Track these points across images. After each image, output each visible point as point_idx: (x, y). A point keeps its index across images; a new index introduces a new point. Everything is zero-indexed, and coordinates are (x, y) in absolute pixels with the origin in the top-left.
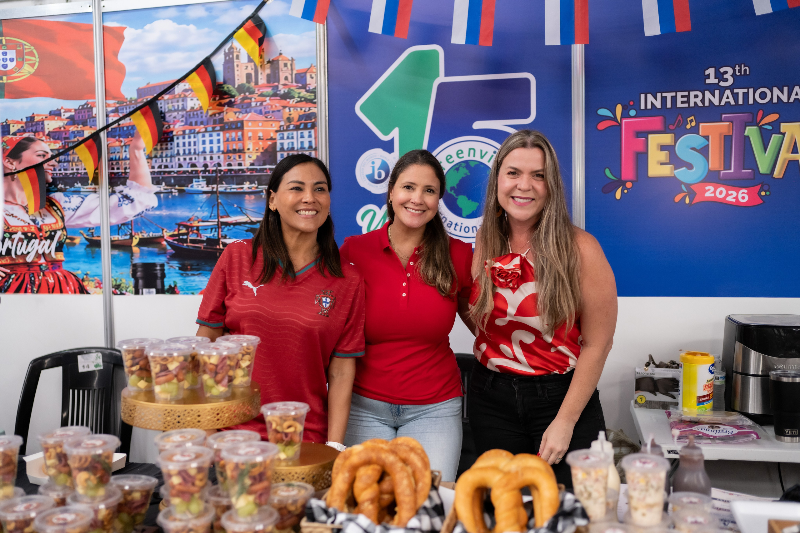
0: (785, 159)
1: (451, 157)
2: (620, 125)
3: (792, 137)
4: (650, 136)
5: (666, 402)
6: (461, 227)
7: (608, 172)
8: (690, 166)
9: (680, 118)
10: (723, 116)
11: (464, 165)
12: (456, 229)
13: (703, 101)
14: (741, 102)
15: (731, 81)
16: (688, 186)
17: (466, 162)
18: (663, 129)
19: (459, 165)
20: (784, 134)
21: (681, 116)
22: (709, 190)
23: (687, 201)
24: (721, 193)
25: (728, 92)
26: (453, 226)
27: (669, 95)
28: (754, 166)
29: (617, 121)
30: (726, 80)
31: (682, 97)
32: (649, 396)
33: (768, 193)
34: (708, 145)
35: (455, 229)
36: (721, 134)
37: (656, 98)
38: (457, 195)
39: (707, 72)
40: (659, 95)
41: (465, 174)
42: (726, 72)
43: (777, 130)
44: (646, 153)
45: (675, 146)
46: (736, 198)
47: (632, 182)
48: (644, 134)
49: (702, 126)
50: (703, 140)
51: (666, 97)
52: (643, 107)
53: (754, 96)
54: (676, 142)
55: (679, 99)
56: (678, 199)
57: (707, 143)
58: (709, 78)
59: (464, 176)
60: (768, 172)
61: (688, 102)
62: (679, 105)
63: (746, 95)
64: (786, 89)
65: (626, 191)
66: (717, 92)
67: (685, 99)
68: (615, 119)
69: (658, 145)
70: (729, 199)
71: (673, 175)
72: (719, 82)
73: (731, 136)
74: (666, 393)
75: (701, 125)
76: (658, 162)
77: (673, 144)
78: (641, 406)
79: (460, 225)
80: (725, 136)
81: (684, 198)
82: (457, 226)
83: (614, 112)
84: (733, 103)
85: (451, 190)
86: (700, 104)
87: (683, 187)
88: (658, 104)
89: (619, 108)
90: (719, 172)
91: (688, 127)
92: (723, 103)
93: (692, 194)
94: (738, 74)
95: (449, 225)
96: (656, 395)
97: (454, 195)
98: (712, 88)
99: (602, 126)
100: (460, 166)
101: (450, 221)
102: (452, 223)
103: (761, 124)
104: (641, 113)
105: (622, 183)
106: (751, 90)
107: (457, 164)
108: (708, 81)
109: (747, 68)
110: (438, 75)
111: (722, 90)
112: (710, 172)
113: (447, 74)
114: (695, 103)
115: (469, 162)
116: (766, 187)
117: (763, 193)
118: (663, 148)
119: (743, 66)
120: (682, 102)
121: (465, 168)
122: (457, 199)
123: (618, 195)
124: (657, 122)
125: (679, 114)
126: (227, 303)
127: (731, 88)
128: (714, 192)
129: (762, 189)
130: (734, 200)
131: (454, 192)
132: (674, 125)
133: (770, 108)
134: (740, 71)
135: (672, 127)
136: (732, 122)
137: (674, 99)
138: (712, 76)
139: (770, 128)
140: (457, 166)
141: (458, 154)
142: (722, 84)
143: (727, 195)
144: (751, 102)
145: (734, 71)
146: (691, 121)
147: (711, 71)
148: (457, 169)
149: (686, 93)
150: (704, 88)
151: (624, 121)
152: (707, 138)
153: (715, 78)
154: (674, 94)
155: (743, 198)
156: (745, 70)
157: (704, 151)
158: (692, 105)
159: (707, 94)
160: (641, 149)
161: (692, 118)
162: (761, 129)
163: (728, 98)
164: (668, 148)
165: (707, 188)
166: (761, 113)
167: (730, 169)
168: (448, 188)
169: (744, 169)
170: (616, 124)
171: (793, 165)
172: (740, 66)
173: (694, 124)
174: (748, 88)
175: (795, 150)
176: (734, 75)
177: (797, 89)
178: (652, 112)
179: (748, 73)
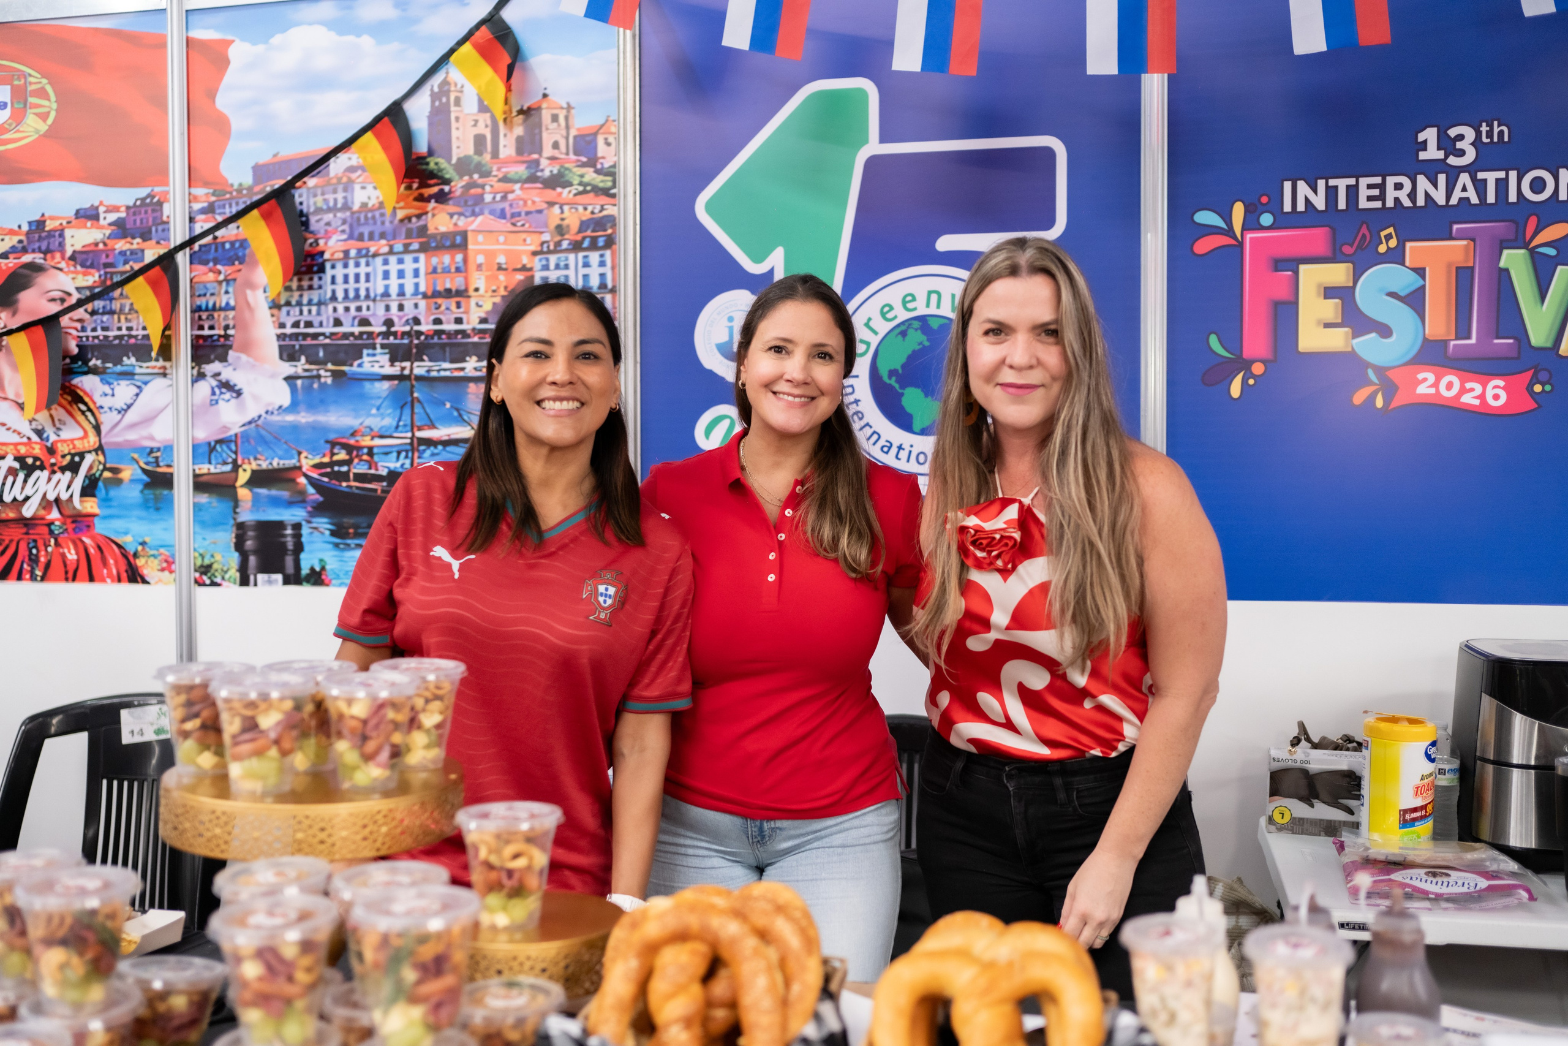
1: (891, 308)
2: (1241, 245)
4: (1303, 268)
5: (1335, 821)
6: (910, 452)
7: (1214, 341)
8: (1385, 331)
9: (1364, 230)
10: (1455, 227)
11: (916, 324)
12: (899, 456)
13: (1412, 196)
14: (1491, 198)
15: (1470, 155)
16: (1380, 371)
17: (922, 319)
18: (1329, 254)
19: (907, 324)
21: (1368, 228)
22: (1425, 380)
23: (1379, 402)
24: (1449, 386)
25: (1464, 178)
27: (1342, 184)
28: (1520, 333)
29: (1235, 237)
31: (1370, 187)
32: (1299, 809)
33: (1548, 388)
34: (1424, 287)
35: (897, 457)
36: (1449, 265)
37: (1315, 190)
38: (903, 387)
39: (1421, 137)
40: (1321, 183)
41: (920, 343)
42: (1461, 137)
44: (1295, 303)
45: (1353, 288)
46: (1482, 397)
47: (1263, 362)
48: (1290, 264)
49: (1411, 248)
50: (1413, 276)
51: (1336, 187)
52: (1287, 207)
53: (1519, 187)
54: (1355, 282)
55: (1364, 193)
56: (1359, 398)
57: (1421, 282)
58: (1425, 149)
59: (917, 347)
60: (1549, 344)
61: (1382, 197)
62: (1363, 204)
63: (1502, 185)
65: (1251, 382)
66: (1442, 178)
67: (1376, 192)
68: (1229, 232)
69: (1319, 286)
70: (1467, 399)
71: (1350, 349)
72: (1447, 157)
73: (1472, 269)
74: (1334, 803)
75: (1409, 245)
76: (1319, 322)
77: (1351, 284)
78: (1281, 828)
79: (908, 448)
80: (1459, 269)
81: (1372, 398)
82: (901, 451)
83: (1228, 218)
84: (1475, 200)
85: (890, 378)
86: (1407, 203)
87: (1371, 374)
88: (1319, 202)
89: (1238, 211)
90: (1445, 342)
91: (1382, 249)
92: (1454, 201)
93: (1390, 389)
94: (1485, 140)
95: (885, 449)
96: (1312, 806)
97: (897, 386)
98: (1432, 170)
99: (1203, 246)
100: (910, 326)
101: (887, 441)
102: (891, 445)
103: (1533, 244)
104: (1283, 221)
105: (1244, 365)
106: (1513, 175)
107: (903, 323)
108: (1423, 156)
109: (1505, 129)
110: (865, 141)
111: (1453, 174)
112: (1425, 340)
113: (884, 139)
114: (1397, 200)
115: (928, 318)
116: (1543, 376)
117: (1538, 388)
118: (1329, 292)
119: (1496, 123)
120: (1370, 198)
121: (919, 332)
122: (902, 394)
123: (1235, 390)
124: (1317, 238)
125: (1363, 223)
126: (398, 593)
127: (1471, 170)
128: (1436, 385)
129: (1535, 380)
130: (1477, 402)
131: (897, 381)
132: (1351, 245)
133: (1552, 210)
134: (1490, 134)
135: (1347, 250)
136: (1473, 240)
137: (1352, 191)
138: (1432, 144)
139: (1552, 252)
140: (903, 328)
141: (904, 303)
142: (1452, 161)
143: (1463, 391)
144: (1513, 197)
145: (1478, 134)
146: (1388, 237)
147: (1430, 135)
148: (904, 334)
149: (1378, 180)
150: (1415, 168)
151: (1249, 236)
152: (1420, 272)
153: (1439, 149)
154: (1352, 181)
155: (1496, 397)
156: (1501, 133)
157: (1415, 300)
158: (1390, 203)
159: (1421, 180)
160: (1282, 294)
161: (1391, 230)
162: (1533, 253)
163: (1464, 189)
164: (1342, 294)
165: (1420, 376)
166: (1532, 223)
167: (1469, 337)
168: (884, 373)
169: (1498, 338)
170: (1234, 242)
172: (1490, 125)
173: (1393, 243)
174: (1507, 171)
176: (1477, 143)
178: (1309, 217)
179: (1506, 138)
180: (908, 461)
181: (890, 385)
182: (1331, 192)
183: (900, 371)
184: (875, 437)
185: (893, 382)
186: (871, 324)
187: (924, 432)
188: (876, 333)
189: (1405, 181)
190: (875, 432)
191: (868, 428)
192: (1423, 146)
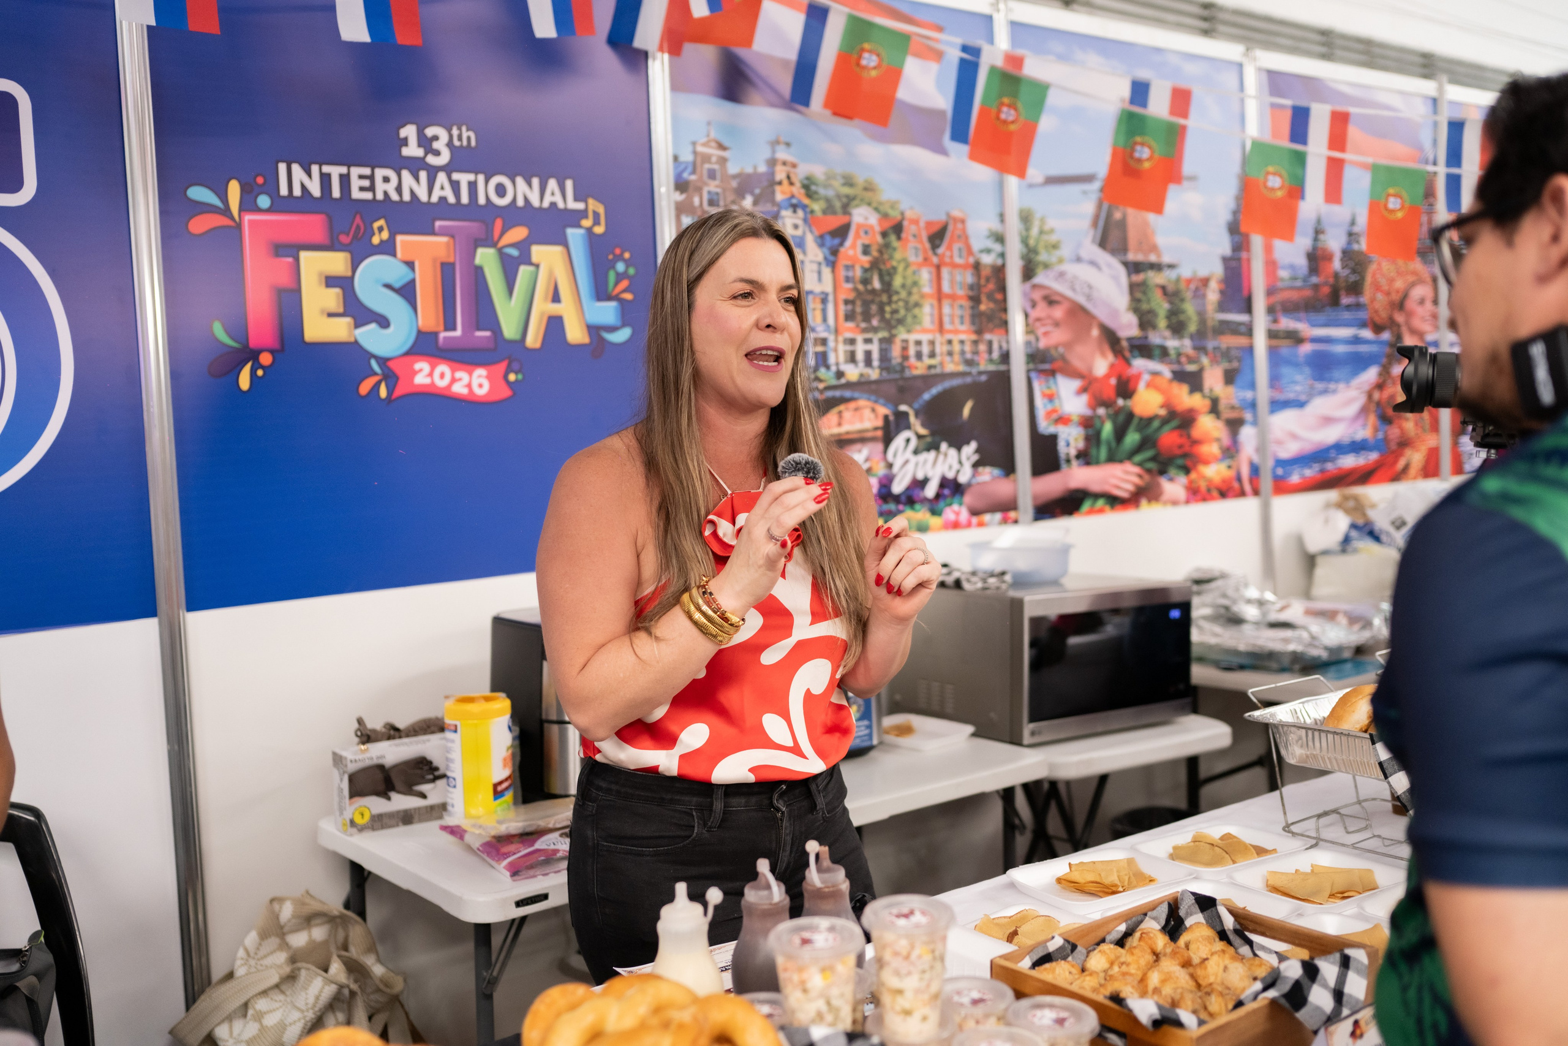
0: (542, 314)
2: (239, 226)
3: (551, 274)
4: (304, 255)
7: (218, 328)
8: (383, 322)
9: (358, 220)
10: (438, 224)
13: (399, 189)
14: (465, 199)
15: (444, 158)
16: (383, 361)
18: (327, 242)
20: (537, 266)
21: (362, 218)
22: (421, 370)
23: (383, 392)
24: (442, 376)
27: (335, 171)
28: (495, 326)
29: (232, 218)
30: (437, 153)
31: (361, 177)
33: (520, 377)
34: (413, 281)
36: (434, 260)
37: (309, 175)
39: (404, 132)
40: (315, 169)
42: (436, 138)
43: (526, 259)
44: (298, 291)
45: (352, 278)
46: (469, 386)
47: (272, 352)
48: (288, 250)
49: (402, 242)
50: (405, 269)
51: (329, 176)
52: (284, 191)
53: (487, 191)
54: (354, 271)
55: (356, 183)
56: (365, 388)
57: (410, 276)
58: (406, 145)
60: (518, 338)
61: (372, 188)
62: (356, 194)
63: (473, 186)
64: (535, 181)
65: (260, 373)
66: (423, 175)
67: (366, 183)
68: (226, 211)
69: (320, 274)
70: (459, 389)
71: (352, 340)
72: (426, 154)
73: (452, 265)
74: (409, 790)
75: (400, 238)
76: (322, 311)
77: (349, 274)
78: (362, 829)
80: (443, 264)
81: (377, 386)
83: (223, 196)
84: (452, 199)
86: (395, 197)
87: (374, 364)
88: (315, 190)
89: (234, 189)
90: (435, 334)
91: (376, 240)
92: (435, 199)
93: (390, 377)
94: (457, 143)
96: (389, 799)
98: (415, 166)
99: (199, 225)
103: (502, 243)
104: (281, 205)
105: (251, 355)
106: (481, 178)
108: (406, 152)
109: (472, 135)
111: (433, 171)
112: (420, 333)
114: (386, 193)
116: (516, 366)
117: (512, 377)
118: (331, 281)
119: (464, 128)
120: (362, 189)
123: (244, 382)
124: (314, 225)
125: (357, 213)
127: (448, 169)
128: (431, 374)
129: (509, 370)
130: (464, 391)
132: (348, 234)
133: (514, 214)
134: (460, 138)
135: (345, 239)
136: (452, 236)
137: (345, 180)
138: (413, 140)
139: (514, 252)
142: (431, 160)
143: (454, 380)
144: (482, 200)
145: (451, 137)
146: (381, 229)
147: (409, 131)
149: (367, 171)
150: (400, 164)
151: (248, 217)
152: (410, 265)
153: (419, 145)
154: (343, 170)
155: (481, 386)
156: (469, 138)
157: (407, 292)
158: (380, 196)
159: (406, 174)
160: (285, 281)
161: (382, 222)
162: (500, 252)
163: (442, 188)
164: (343, 283)
165: (418, 366)
166: (499, 223)
167: (454, 329)
169: (479, 329)
170: (231, 223)
171: (555, 324)
172: (460, 129)
173: (385, 235)
174: (476, 173)
175: (556, 298)
176: (450, 144)
177: (552, 184)
178: (304, 203)
179: (473, 143)
182: (325, 179)
192: (405, 142)
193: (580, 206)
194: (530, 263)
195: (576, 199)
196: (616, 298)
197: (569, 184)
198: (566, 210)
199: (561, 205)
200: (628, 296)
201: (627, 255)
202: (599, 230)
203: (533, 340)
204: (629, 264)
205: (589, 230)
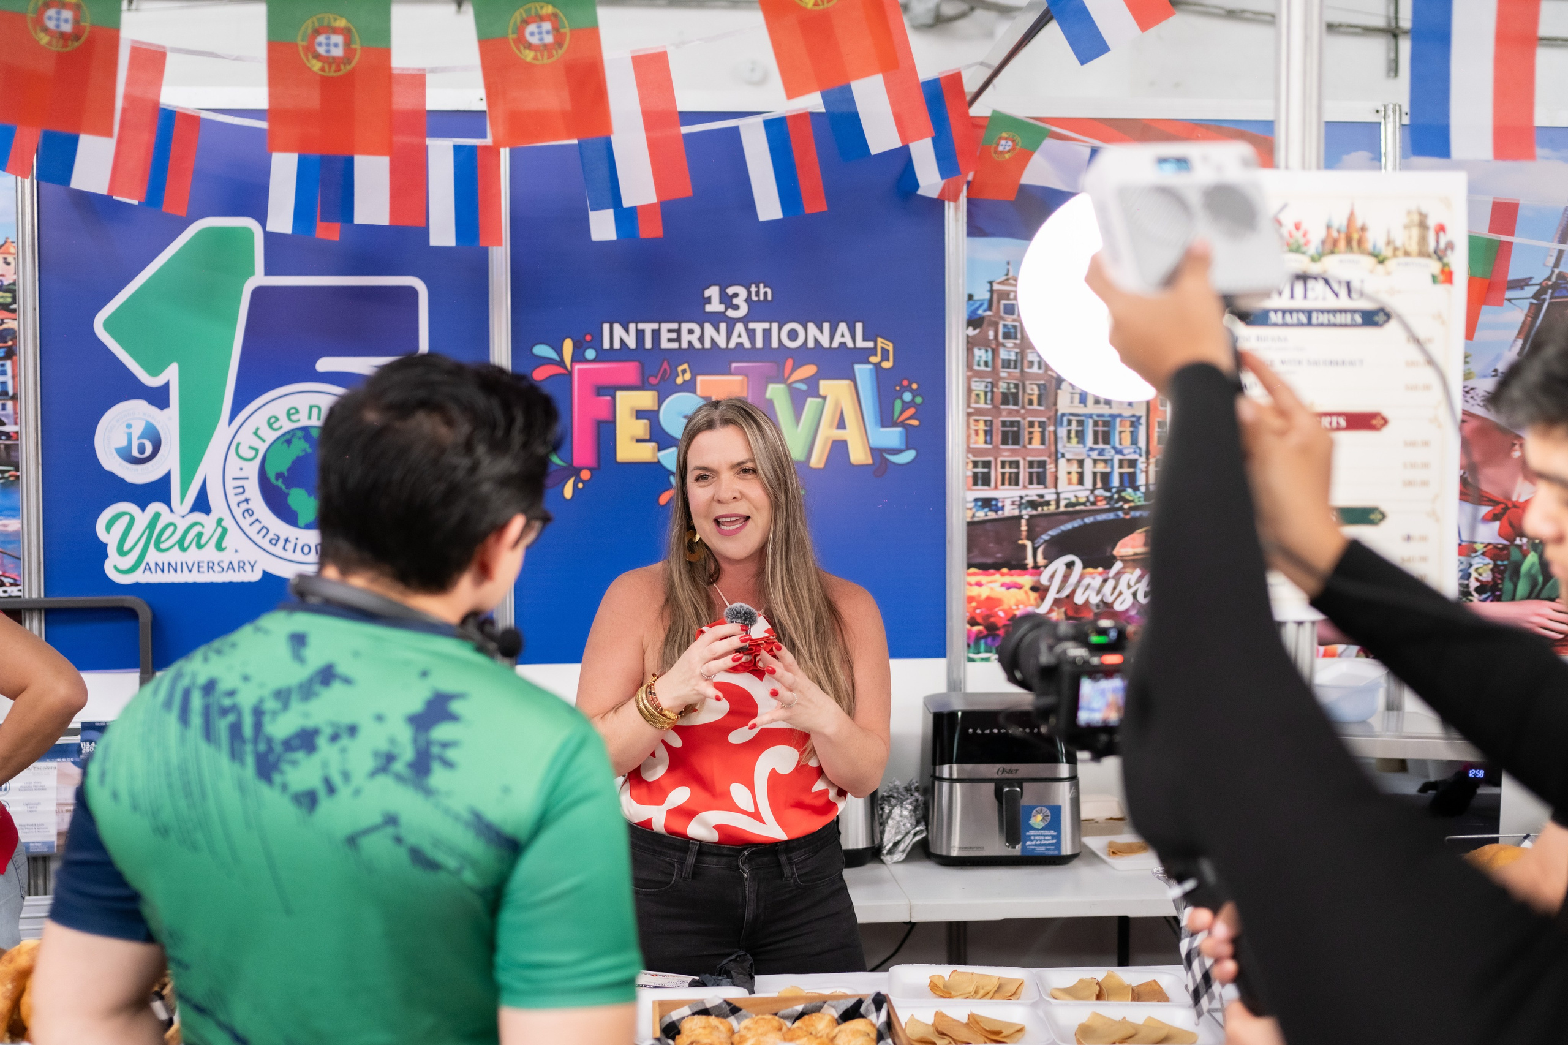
0: (827, 439)
1: (277, 419)
2: (570, 374)
3: (837, 403)
4: (619, 393)
6: (296, 545)
9: (665, 365)
10: (734, 365)
11: (300, 434)
12: (286, 547)
13: (701, 339)
14: (759, 344)
15: (743, 310)
17: (305, 429)
18: (638, 382)
19: (291, 434)
20: (824, 398)
21: (668, 364)
26: (281, 543)
27: (648, 328)
29: (565, 367)
30: (736, 307)
31: (670, 331)
35: (284, 548)
37: (627, 331)
38: (289, 487)
39: (707, 293)
40: (632, 327)
41: (304, 450)
42: (736, 295)
43: (814, 392)
44: (612, 423)
45: (658, 411)
47: (590, 469)
48: (609, 390)
49: (702, 381)
50: (703, 403)
51: (643, 331)
52: (606, 345)
53: (780, 336)
54: (660, 406)
55: (665, 336)
56: (664, 500)
58: (710, 303)
59: (301, 454)
60: (803, 458)
61: (678, 339)
62: (665, 344)
63: (767, 333)
64: (826, 326)
65: (580, 485)
66: (723, 326)
67: (674, 335)
68: (561, 363)
69: (632, 409)
71: (656, 460)
72: (726, 309)
73: (746, 399)
75: (699, 378)
76: (632, 438)
77: (656, 408)
79: (293, 541)
82: (288, 544)
83: (559, 351)
84: (747, 345)
85: (277, 479)
86: (697, 345)
87: (673, 481)
88: (631, 343)
89: (568, 346)
91: (679, 381)
92: (732, 345)
94: (754, 298)
95: (274, 542)
97: (283, 487)
98: (716, 319)
99: (540, 374)
100: (294, 435)
101: (275, 535)
102: (279, 538)
103: (791, 380)
104: (604, 356)
105: (576, 472)
106: (775, 326)
107: (288, 432)
108: (709, 308)
109: (768, 290)
110: (251, 273)
111: (731, 323)
113: (268, 272)
114: (690, 343)
115: (311, 429)
118: (640, 414)
119: (762, 285)
120: (670, 340)
121: (302, 441)
122: (288, 494)
123: (568, 492)
124: (629, 370)
125: (664, 360)
127: (745, 320)
131: (283, 483)
132: (656, 377)
133: (804, 355)
134: (758, 294)
135: (653, 381)
136: (746, 375)
137: (656, 334)
138: (716, 299)
139: (803, 387)
140: (288, 437)
141: (289, 415)
142: (731, 313)
144: (775, 344)
145: (749, 293)
146: (684, 372)
147: (713, 292)
148: (289, 442)
149: (675, 326)
150: (704, 318)
151: (577, 367)
152: (708, 400)
153: (720, 303)
154: (655, 326)
156: (766, 293)
158: (685, 345)
159: (708, 327)
160: (604, 415)
161: (685, 366)
162: (790, 386)
163: (739, 336)
164: (649, 415)
166: (789, 363)
168: (271, 475)
170: (564, 371)
171: (839, 448)
172: (758, 286)
173: (688, 376)
174: (771, 322)
175: (841, 425)
176: (748, 300)
177: (843, 327)
178: (623, 353)
179: (769, 297)
180: (294, 551)
181: (278, 487)
182: (640, 334)
183: (286, 474)
184: (264, 531)
185: (280, 483)
186: (259, 433)
187: (308, 527)
188: (264, 441)
189: (696, 327)
190: (264, 527)
191: (257, 523)
192: (709, 300)
193: (870, 344)
194: (819, 396)
195: (865, 339)
196: (902, 424)
197: (859, 327)
198: (855, 348)
199: (850, 345)
200: (915, 422)
201: (914, 386)
202: (886, 365)
203: (817, 460)
204: (915, 394)
205: (877, 366)
